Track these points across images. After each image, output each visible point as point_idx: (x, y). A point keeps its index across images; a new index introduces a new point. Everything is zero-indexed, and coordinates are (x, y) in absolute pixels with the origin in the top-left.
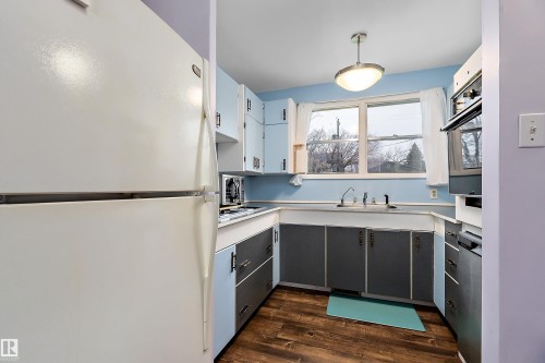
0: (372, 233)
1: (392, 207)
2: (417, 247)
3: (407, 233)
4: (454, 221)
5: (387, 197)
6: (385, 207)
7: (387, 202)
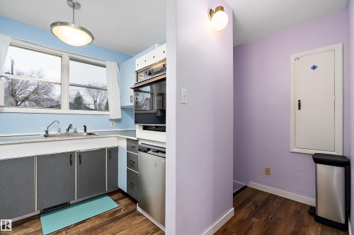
0: (80, 154)
1: (90, 134)
2: (110, 157)
3: (104, 149)
4: (135, 139)
5: (85, 126)
6: (85, 134)
7: (85, 130)
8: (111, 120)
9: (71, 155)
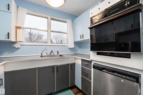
0: (58, 67)
1: (60, 56)
4: (90, 60)
5: (58, 52)
7: (58, 54)
8: (69, 48)
9: (53, 67)
